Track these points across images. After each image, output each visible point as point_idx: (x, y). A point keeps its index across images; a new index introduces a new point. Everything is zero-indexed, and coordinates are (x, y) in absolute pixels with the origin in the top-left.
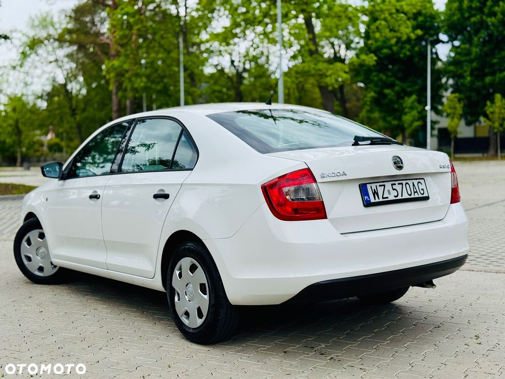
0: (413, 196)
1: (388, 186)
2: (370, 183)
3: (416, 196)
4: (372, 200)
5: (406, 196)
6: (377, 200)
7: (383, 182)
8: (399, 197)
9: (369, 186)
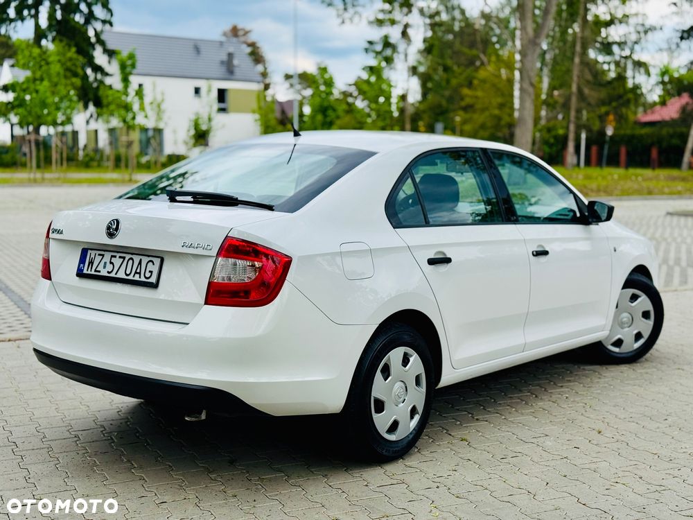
0: (130, 277)
1: (108, 256)
2: (91, 249)
3: (137, 278)
4: (85, 271)
5: (121, 275)
6: (89, 272)
7: (104, 251)
8: (113, 275)
9: (89, 252)
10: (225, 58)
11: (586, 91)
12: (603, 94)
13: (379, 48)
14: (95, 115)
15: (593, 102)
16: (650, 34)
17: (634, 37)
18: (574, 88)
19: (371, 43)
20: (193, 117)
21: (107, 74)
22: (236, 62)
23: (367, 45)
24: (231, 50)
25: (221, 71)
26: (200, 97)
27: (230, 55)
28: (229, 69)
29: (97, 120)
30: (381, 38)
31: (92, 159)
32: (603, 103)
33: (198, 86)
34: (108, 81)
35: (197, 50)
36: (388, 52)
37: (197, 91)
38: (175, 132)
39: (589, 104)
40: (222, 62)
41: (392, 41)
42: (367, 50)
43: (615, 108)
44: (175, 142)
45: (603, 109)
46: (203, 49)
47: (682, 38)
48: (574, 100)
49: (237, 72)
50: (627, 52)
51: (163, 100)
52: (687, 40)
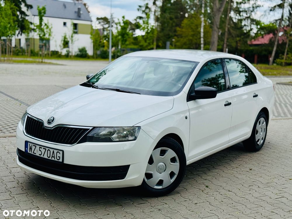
10: (77, 10)
11: (232, 31)
12: (238, 32)
13: (144, 9)
14: (20, 32)
15: (234, 36)
16: (258, 8)
17: (251, 9)
18: (226, 30)
19: (140, 6)
20: (64, 35)
21: (27, 15)
22: (81, 12)
23: (138, 7)
24: (80, 7)
25: (75, 16)
26: (66, 26)
27: (79, 9)
28: (78, 15)
29: (21, 35)
30: (144, 5)
31: (19, 52)
32: (238, 36)
33: (65, 22)
34: (27, 18)
35: (65, 6)
36: (147, 11)
37: (65, 24)
38: (56, 41)
39: (232, 36)
40: (75, 12)
41: (149, 6)
42: (138, 10)
43: (243, 38)
44: (56, 46)
45: (238, 39)
46: (67, 6)
47: (271, 10)
48: (226, 34)
49: (82, 16)
50: (248, 15)
51: (52, 27)
52: (273, 12)
